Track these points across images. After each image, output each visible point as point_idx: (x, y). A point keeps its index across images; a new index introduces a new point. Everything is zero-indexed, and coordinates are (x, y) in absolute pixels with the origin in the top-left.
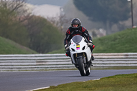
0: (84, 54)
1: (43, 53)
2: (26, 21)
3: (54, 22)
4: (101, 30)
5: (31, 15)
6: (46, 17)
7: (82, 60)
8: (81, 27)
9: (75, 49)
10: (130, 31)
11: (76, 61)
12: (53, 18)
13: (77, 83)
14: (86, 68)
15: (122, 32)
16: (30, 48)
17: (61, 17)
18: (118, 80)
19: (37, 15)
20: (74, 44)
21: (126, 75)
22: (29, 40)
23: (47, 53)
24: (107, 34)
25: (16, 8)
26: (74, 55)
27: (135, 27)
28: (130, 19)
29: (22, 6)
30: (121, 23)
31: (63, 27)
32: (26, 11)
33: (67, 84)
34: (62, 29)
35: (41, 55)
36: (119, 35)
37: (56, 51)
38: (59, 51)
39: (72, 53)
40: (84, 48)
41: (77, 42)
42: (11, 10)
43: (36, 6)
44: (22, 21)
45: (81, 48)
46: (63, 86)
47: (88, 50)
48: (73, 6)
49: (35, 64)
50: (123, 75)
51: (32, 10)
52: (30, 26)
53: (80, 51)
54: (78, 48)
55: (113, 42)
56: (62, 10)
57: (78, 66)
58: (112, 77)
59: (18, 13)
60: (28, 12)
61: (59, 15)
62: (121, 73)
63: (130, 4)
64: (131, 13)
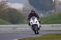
0: (36, 25)
1: (15, 24)
2: (8, 10)
3: (20, 11)
4: (41, 14)
5: (10, 8)
6: (16, 9)
7: (35, 27)
8: (35, 13)
9: (33, 22)
10: (54, 15)
11: (33, 28)
12: (20, 9)
13: (30, 37)
14: (37, 31)
15: (51, 15)
16: (10, 22)
17: (23, 9)
18: (49, 36)
19: (13, 7)
20: (32, 20)
21: (52, 34)
22: (9, 19)
23: (17, 24)
24: (44, 16)
25: (3, 5)
26: (32, 25)
27: (56, 13)
28: (54, 10)
29: (6, 4)
30: (50, 11)
31: (24, 13)
32: (8, 6)
33: (26, 38)
34: (23, 14)
35: (14, 25)
36: (49, 17)
37: (21, 24)
38: (22, 23)
39: (31, 24)
40: (36, 22)
41: (33, 19)
42: (1, 5)
43: (12, 4)
44: (6, 10)
45: (35, 22)
46: (24, 39)
47: (38, 23)
48: (29, 4)
49: (12, 29)
50: (51, 34)
51: (10, 5)
52: (9, 13)
53: (35, 23)
54: (34, 22)
55: (46, 20)
56: (24, 5)
57: (34, 30)
58: (46, 35)
59: (4, 7)
60: (9, 6)
61: (22, 8)
62: (50, 33)
63: (54, 3)
64: (54, 7)
